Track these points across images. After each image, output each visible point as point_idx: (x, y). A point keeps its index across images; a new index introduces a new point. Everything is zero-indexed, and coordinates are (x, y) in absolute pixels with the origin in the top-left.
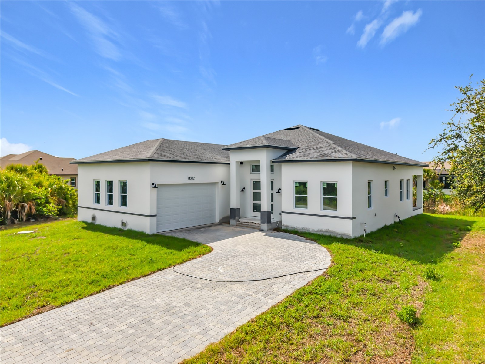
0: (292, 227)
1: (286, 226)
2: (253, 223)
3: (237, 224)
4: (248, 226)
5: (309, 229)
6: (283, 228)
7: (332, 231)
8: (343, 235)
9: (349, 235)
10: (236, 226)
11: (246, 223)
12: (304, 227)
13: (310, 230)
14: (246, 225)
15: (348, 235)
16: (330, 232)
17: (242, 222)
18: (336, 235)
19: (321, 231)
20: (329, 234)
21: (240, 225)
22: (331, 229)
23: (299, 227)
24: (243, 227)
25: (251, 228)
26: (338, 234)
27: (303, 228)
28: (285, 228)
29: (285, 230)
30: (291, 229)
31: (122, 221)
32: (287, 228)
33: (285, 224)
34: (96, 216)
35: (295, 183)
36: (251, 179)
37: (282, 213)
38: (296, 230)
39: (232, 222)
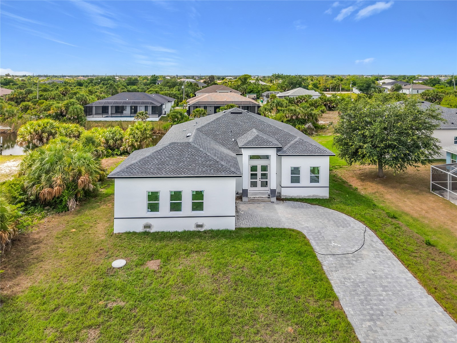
0: (289, 196)
1: (285, 196)
2: (260, 197)
3: (249, 200)
4: (259, 200)
6: (282, 197)
8: (323, 197)
10: (248, 202)
11: (255, 198)
13: (303, 196)
14: (257, 200)
15: (326, 197)
16: (315, 196)
17: (251, 198)
18: (319, 198)
19: (310, 196)
21: (252, 200)
22: (316, 194)
25: (262, 201)
26: (320, 196)
28: (284, 197)
29: (285, 199)
30: (289, 198)
31: (196, 224)
32: (287, 197)
33: (284, 195)
34: (152, 224)
35: (292, 168)
36: (250, 164)
37: (282, 188)
38: (293, 198)
39: (244, 199)
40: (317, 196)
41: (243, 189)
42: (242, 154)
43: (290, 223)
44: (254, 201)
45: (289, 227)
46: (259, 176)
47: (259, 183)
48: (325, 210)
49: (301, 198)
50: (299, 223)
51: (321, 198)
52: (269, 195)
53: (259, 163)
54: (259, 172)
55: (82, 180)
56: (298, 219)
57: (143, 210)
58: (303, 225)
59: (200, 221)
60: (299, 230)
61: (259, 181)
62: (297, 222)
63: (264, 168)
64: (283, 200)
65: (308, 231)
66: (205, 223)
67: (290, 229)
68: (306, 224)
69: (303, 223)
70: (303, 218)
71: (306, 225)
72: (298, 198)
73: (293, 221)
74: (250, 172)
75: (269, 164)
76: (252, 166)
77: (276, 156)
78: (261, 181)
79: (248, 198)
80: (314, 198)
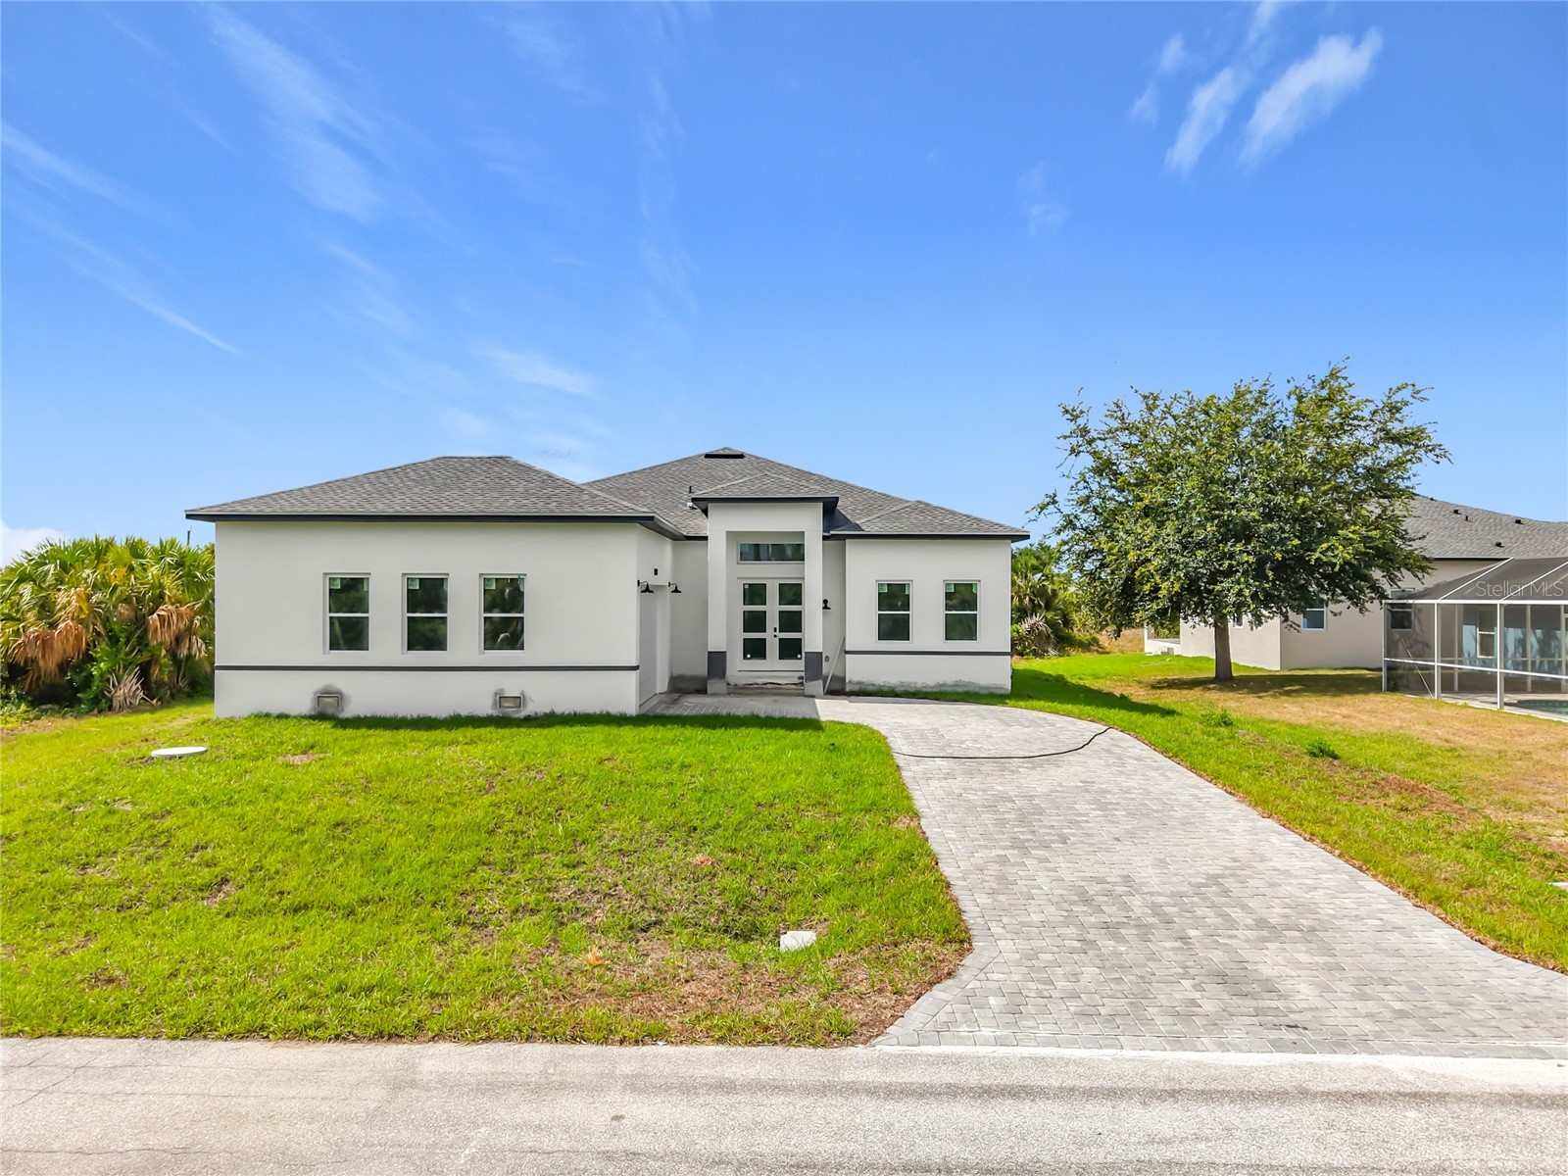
0: (874, 685)
1: (859, 683)
3: (730, 691)
5: (916, 683)
6: (848, 688)
7: (968, 682)
8: (991, 687)
9: (1004, 685)
10: (728, 694)
11: (751, 684)
12: (903, 681)
13: (919, 685)
14: (757, 691)
15: (1002, 686)
16: (963, 685)
17: (736, 685)
18: (977, 690)
19: (944, 685)
20: (965, 689)
22: (966, 679)
23: (890, 682)
24: (749, 694)
25: (774, 694)
26: (981, 687)
27: (901, 684)
28: (856, 688)
29: (859, 691)
30: (871, 689)
31: (496, 694)
32: (863, 687)
33: (856, 679)
34: (345, 691)
35: (880, 585)
36: (739, 578)
37: (847, 656)
38: (885, 689)
39: (714, 686)
40: (970, 684)
41: (709, 652)
42: (706, 538)
44: (747, 692)
46: (773, 621)
47: (773, 648)
52: (801, 678)
53: (771, 574)
54: (773, 608)
55: (163, 613)
57: (312, 642)
59: (512, 684)
61: (772, 637)
63: (792, 593)
64: (849, 694)
66: (529, 693)
74: (740, 608)
75: (803, 578)
76: (747, 587)
77: (821, 534)
78: (780, 639)
79: (728, 684)
80: (959, 690)
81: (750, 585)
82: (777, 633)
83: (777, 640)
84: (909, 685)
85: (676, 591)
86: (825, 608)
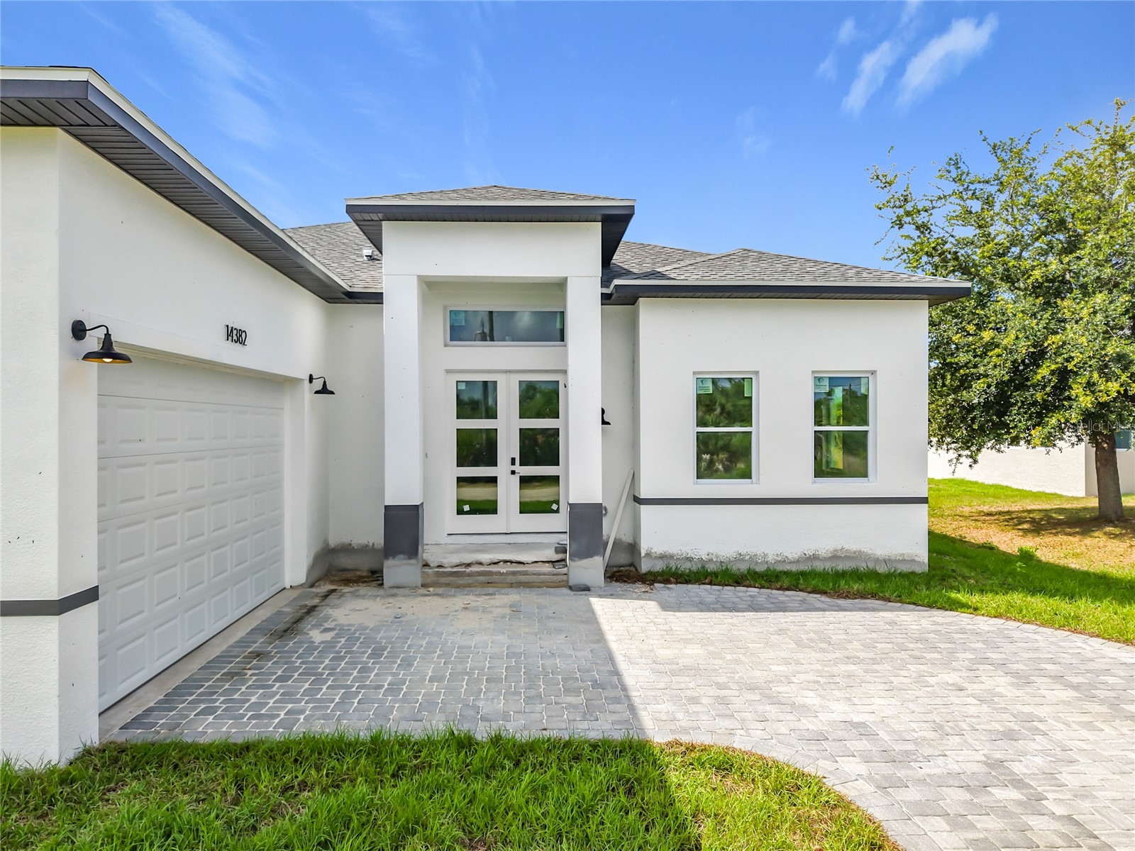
0: (689, 559)
1: (663, 557)
2: (506, 562)
3: (429, 580)
4: (495, 578)
5: (766, 555)
6: (645, 567)
7: (855, 553)
8: (896, 561)
9: (917, 559)
10: (423, 586)
11: (469, 565)
12: (743, 551)
13: (770, 559)
14: (481, 578)
15: (913, 561)
16: (848, 558)
17: (440, 566)
18: (871, 565)
19: (815, 557)
20: (850, 565)
21: (451, 579)
22: (853, 546)
23: (719, 553)
24: (464, 586)
25: (511, 585)
26: (877, 560)
27: (740, 558)
28: (659, 566)
29: (662, 573)
30: (685, 567)
32: (673, 565)
33: (658, 549)
35: (701, 382)
36: (448, 371)
37: (642, 507)
38: (711, 567)
39: (396, 570)
40: (859, 555)
41: (385, 506)
43: (695, 700)
44: (461, 581)
45: (685, 731)
46: (508, 447)
47: (509, 493)
48: (935, 619)
49: (759, 569)
50: (775, 700)
51: (882, 569)
52: (561, 549)
53: (507, 364)
54: (508, 424)
56: (757, 673)
58: (804, 709)
60: (780, 754)
61: (507, 473)
62: (752, 688)
64: (650, 579)
65: (887, 769)
67: (691, 748)
68: (834, 706)
69: (811, 699)
70: (798, 663)
71: (839, 710)
72: (743, 567)
73: (720, 686)
74: (449, 424)
75: (565, 372)
76: (463, 387)
77: (598, 290)
78: (521, 478)
79: (426, 565)
80: (841, 566)
81: (467, 383)
82: (517, 468)
83: (516, 479)
84: (753, 558)
85: (324, 390)
86: (604, 422)
